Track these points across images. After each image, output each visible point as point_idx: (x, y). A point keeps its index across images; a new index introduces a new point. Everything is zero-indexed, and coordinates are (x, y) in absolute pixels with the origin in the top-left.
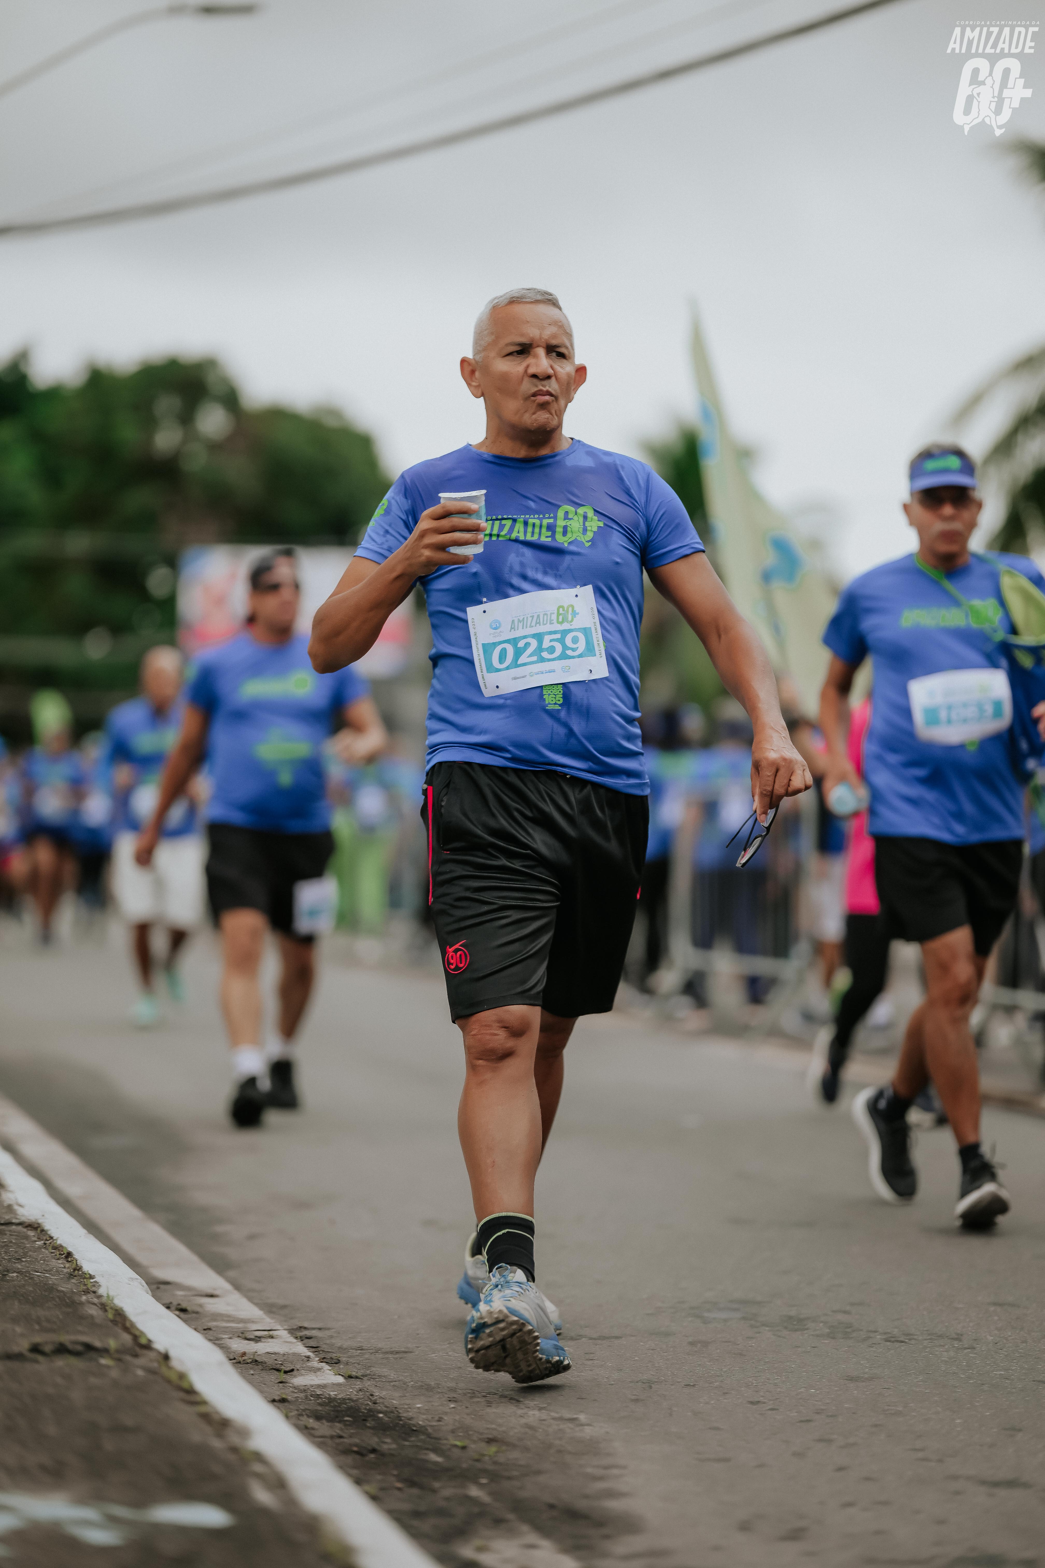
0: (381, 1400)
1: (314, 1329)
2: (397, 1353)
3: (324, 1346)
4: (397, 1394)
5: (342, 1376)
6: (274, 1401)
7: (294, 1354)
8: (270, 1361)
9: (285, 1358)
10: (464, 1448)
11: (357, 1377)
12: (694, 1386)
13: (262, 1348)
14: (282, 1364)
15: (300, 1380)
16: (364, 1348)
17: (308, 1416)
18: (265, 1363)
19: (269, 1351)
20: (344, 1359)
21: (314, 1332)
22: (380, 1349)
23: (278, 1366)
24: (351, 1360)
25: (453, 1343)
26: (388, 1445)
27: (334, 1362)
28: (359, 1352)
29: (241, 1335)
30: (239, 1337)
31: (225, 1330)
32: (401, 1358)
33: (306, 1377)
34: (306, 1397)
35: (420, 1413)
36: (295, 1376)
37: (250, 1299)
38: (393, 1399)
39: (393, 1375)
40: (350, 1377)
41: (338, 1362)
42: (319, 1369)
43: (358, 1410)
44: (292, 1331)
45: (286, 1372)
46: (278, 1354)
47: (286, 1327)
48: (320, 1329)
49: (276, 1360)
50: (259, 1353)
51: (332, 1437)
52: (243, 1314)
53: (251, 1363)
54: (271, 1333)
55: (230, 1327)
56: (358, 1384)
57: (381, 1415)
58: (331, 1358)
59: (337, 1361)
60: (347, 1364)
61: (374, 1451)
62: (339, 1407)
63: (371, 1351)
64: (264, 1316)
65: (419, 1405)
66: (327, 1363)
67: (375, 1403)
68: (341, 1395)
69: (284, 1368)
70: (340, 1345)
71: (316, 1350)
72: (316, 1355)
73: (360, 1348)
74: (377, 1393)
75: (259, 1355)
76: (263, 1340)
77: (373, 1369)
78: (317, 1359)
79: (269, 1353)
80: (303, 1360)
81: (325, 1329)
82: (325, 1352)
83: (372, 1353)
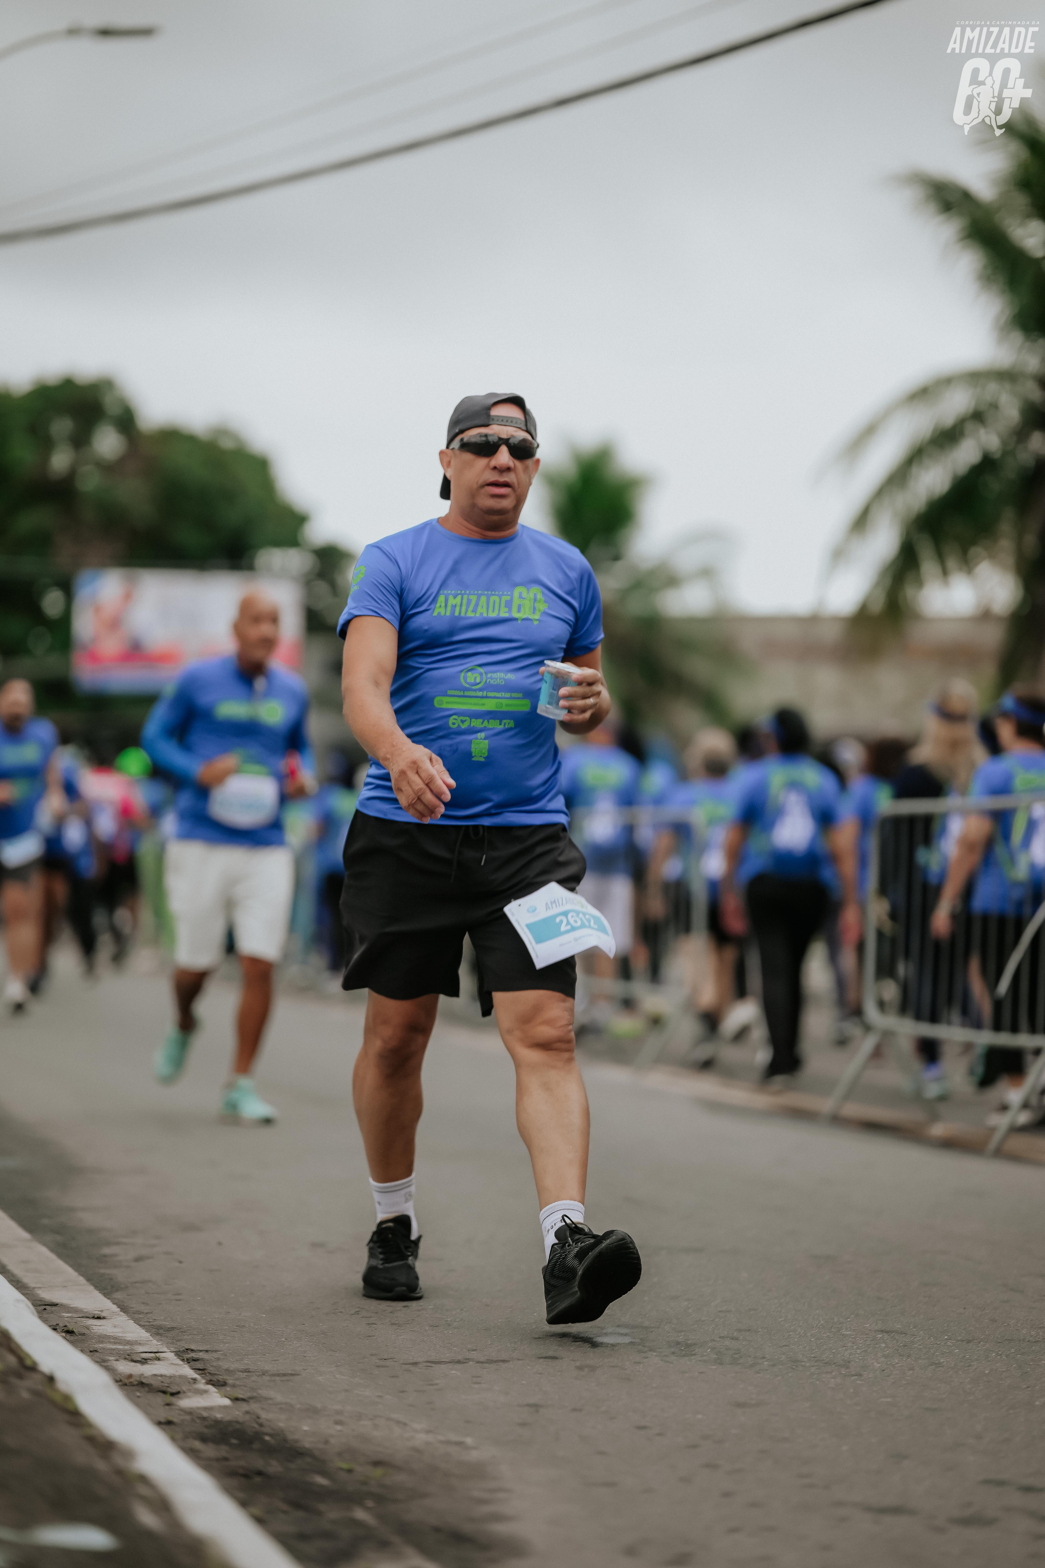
0: (268, 1423)
1: (201, 1351)
2: (284, 1375)
3: (211, 1368)
4: (283, 1417)
5: (229, 1398)
6: (159, 1424)
7: (181, 1377)
8: (155, 1383)
9: (171, 1380)
10: (350, 1471)
11: (243, 1400)
12: (581, 1410)
13: (148, 1370)
14: (168, 1387)
15: (186, 1402)
16: (251, 1370)
17: (195, 1438)
18: (152, 1385)
19: (155, 1373)
20: (230, 1382)
21: (201, 1354)
22: (267, 1371)
23: (164, 1389)
24: (237, 1383)
25: (340, 1366)
26: (274, 1467)
27: (219, 1384)
28: (246, 1374)
29: (127, 1357)
30: (125, 1359)
31: (112, 1352)
32: (288, 1381)
33: (193, 1399)
34: (193, 1420)
35: (306, 1435)
36: (181, 1399)
37: (137, 1322)
38: (280, 1422)
39: (279, 1398)
40: (237, 1399)
41: (225, 1384)
42: (206, 1392)
43: (244, 1432)
44: (178, 1354)
45: (173, 1394)
46: (165, 1376)
47: (172, 1349)
48: (207, 1351)
49: (162, 1382)
50: (145, 1375)
51: (218, 1460)
52: (130, 1337)
53: (137, 1385)
54: (157, 1355)
55: (117, 1348)
56: (245, 1407)
57: (267, 1438)
58: (218, 1381)
59: (223, 1383)
60: (234, 1386)
61: (260, 1473)
62: (226, 1429)
63: (257, 1374)
64: (151, 1338)
65: (305, 1428)
66: (213, 1385)
67: (261, 1425)
68: (228, 1418)
69: (169, 1390)
70: (226, 1366)
71: (203, 1372)
72: (203, 1377)
73: (247, 1371)
74: (264, 1415)
75: (146, 1377)
76: (149, 1362)
77: (260, 1392)
78: (204, 1381)
79: (155, 1375)
80: (189, 1383)
81: (213, 1351)
82: (212, 1374)
83: (258, 1376)
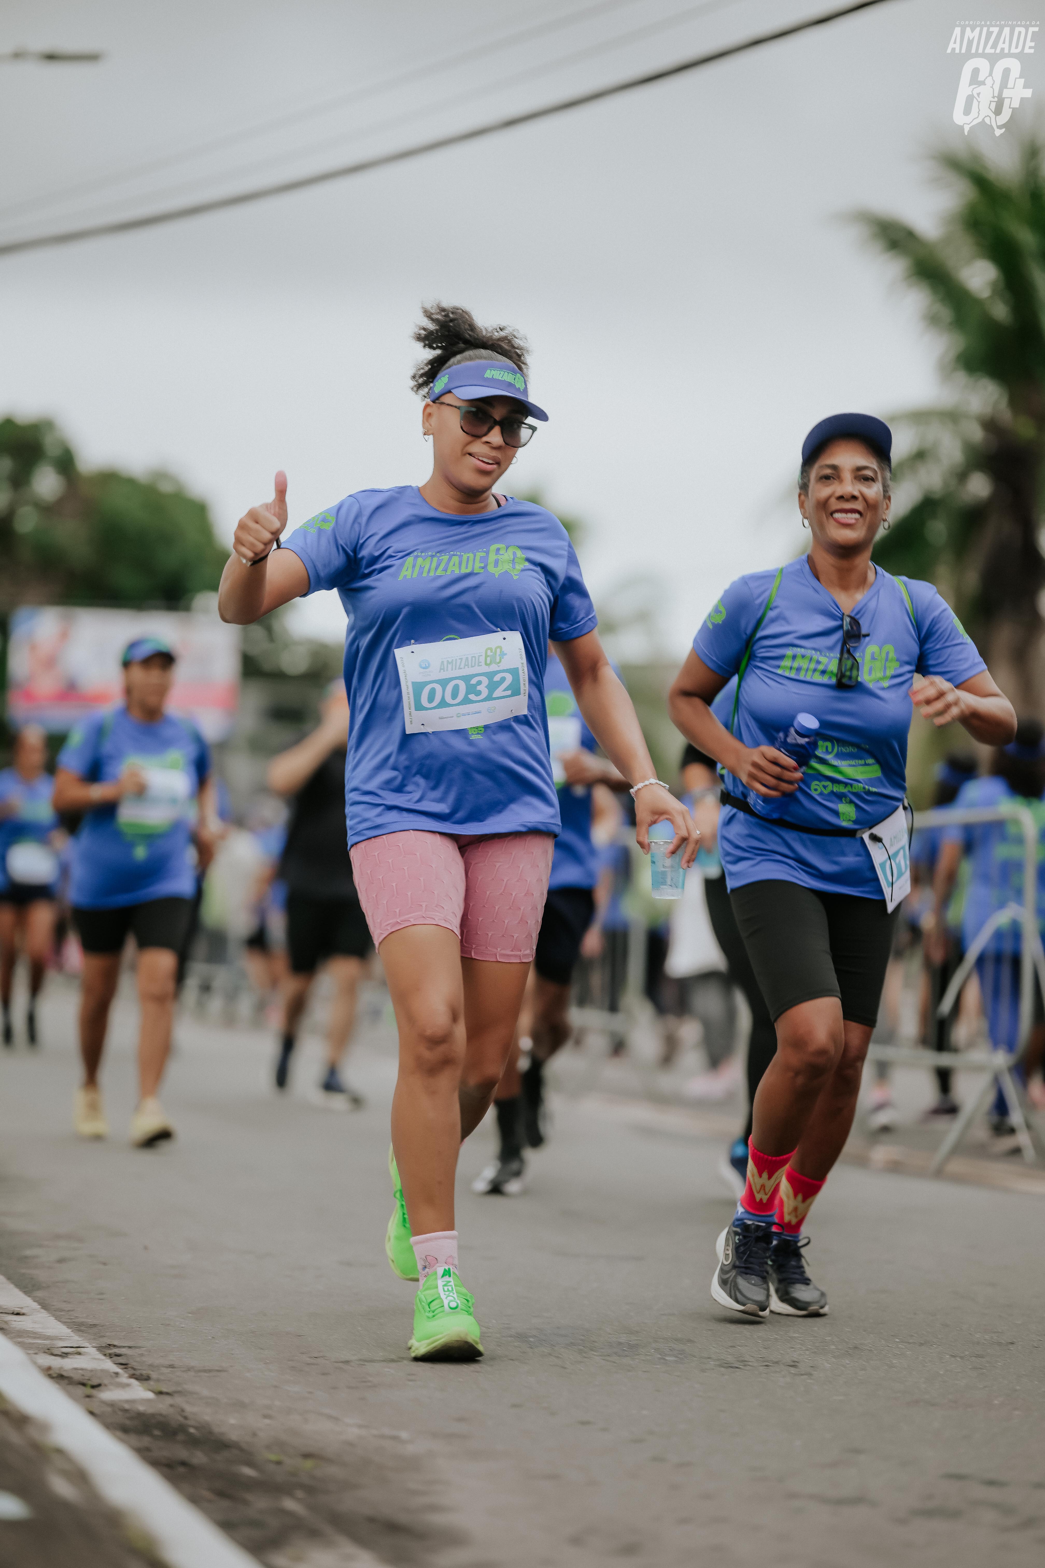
0: (192, 1416)
1: (124, 1347)
2: (210, 1371)
4: (209, 1410)
5: (153, 1391)
7: (102, 1371)
8: (77, 1376)
9: (92, 1373)
10: (279, 1463)
11: (167, 1394)
13: (68, 1364)
14: (89, 1380)
15: (108, 1395)
16: (176, 1366)
17: (116, 1429)
18: (73, 1378)
19: (75, 1367)
20: (154, 1375)
21: (123, 1350)
22: (193, 1367)
23: (86, 1381)
24: (162, 1377)
25: (268, 1363)
26: (199, 1458)
27: (143, 1378)
28: (170, 1369)
29: (48, 1351)
30: (46, 1352)
31: (35, 1346)
32: (214, 1376)
33: (115, 1392)
34: (117, 1412)
35: (233, 1428)
36: (102, 1391)
37: (59, 1319)
38: (205, 1415)
39: (205, 1392)
40: (161, 1393)
41: (148, 1378)
42: (128, 1385)
43: (167, 1424)
44: (100, 1349)
45: (93, 1387)
46: (86, 1369)
47: (94, 1345)
48: (130, 1347)
49: (83, 1375)
50: (66, 1369)
51: (140, 1450)
52: (49, 1332)
53: (57, 1377)
54: (79, 1350)
55: (40, 1343)
56: (168, 1400)
57: (192, 1430)
58: (141, 1375)
59: (146, 1378)
60: (158, 1380)
61: (184, 1464)
62: (148, 1421)
63: (182, 1369)
64: (72, 1334)
65: (232, 1421)
66: (137, 1379)
67: (186, 1418)
68: (150, 1410)
69: (90, 1383)
70: (151, 1362)
71: (125, 1366)
72: (126, 1372)
73: (172, 1366)
74: (189, 1409)
75: (67, 1371)
76: (70, 1356)
77: (185, 1386)
78: (126, 1375)
79: (75, 1369)
80: (111, 1376)
81: (136, 1347)
82: (134, 1369)
83: (184, 1371)
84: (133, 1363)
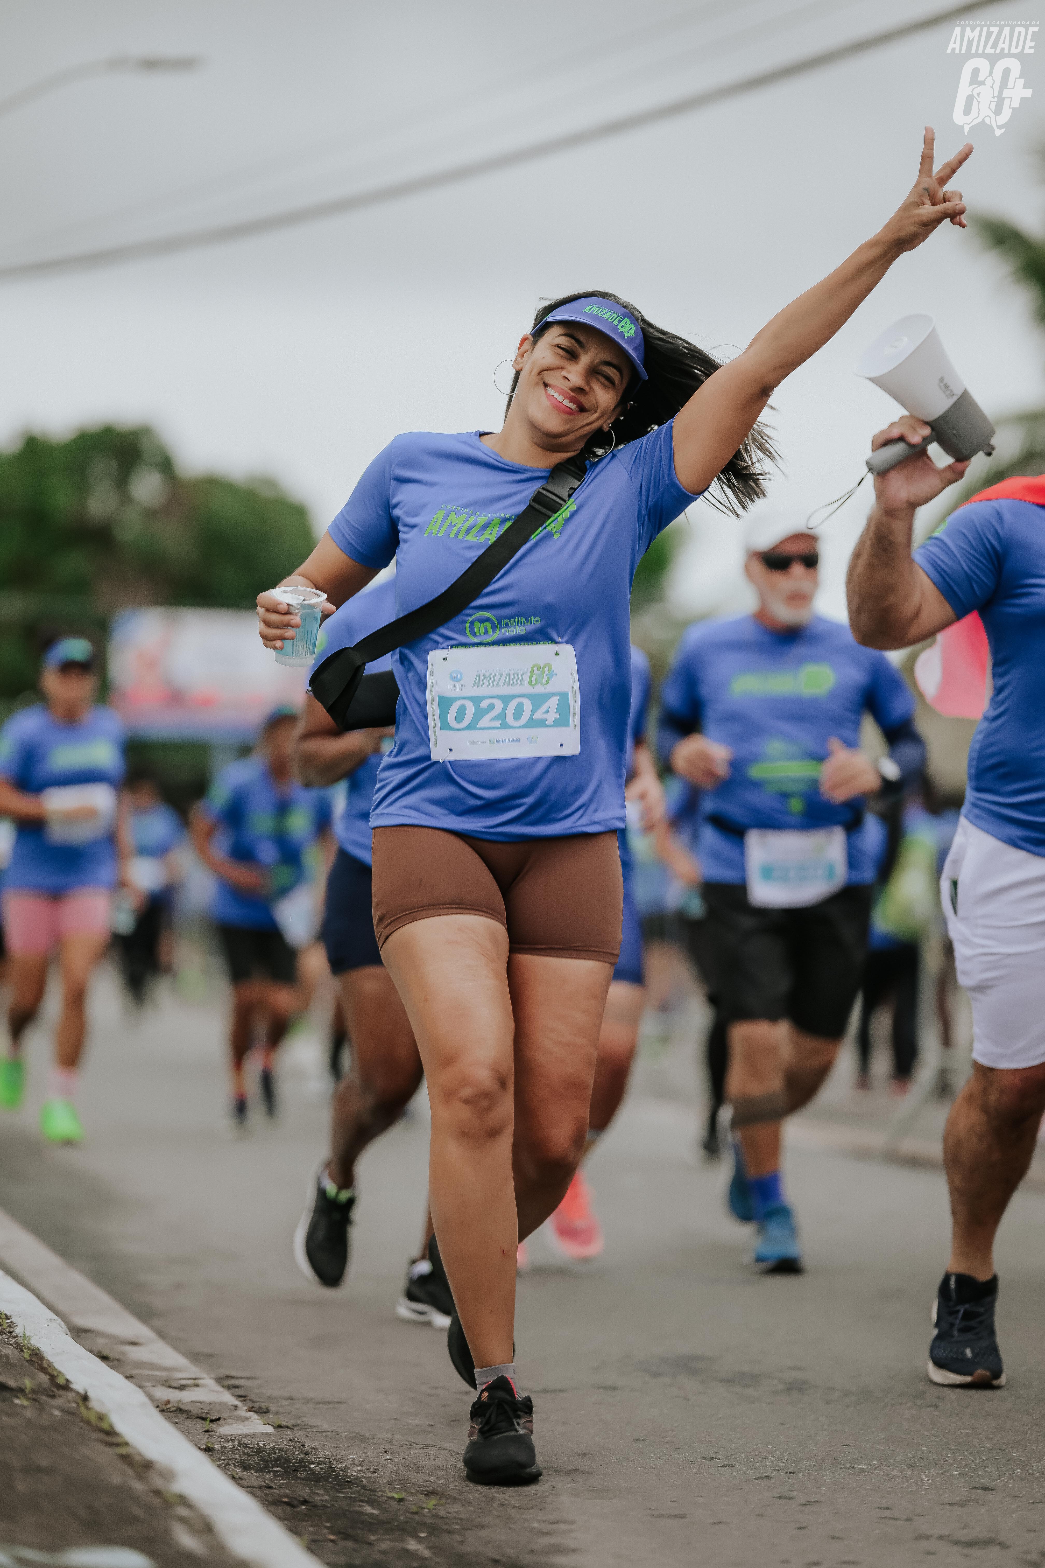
0: (313, 1451)
1: (242, 1378)
2: (329, 1403)
4: (329, 1445)
5: (272, 1425)
6: (199, 1450)
7: (221, 1403)
8: (195, 1410)
9: (211, 1406)
10: (401, 1500)
11: (287, 1427)
12: (644, 1440)
13: (186, 1397)
14: (208, 1413)
15: (226, 1429)
16: (295, 1398)
17: (235, 1466)
18: (190, 1412)
19: (194, 1399)
20: (273, 1408)
21: (242, 1381)
22: (312, 1399)
23: (204, 1415)
24: (281, 1410)
26: (320, 1496)
27: (262, 1411)
28: (289, 1401)
29: (165, 1383)
30: (163, 1385)
31: (148, 1378)
32: (334, 1408)
33: (234, 1426)
34: (234, 1447)
35: (354, 1464)
36: (222, 1426)
37: (175, 1347)
38: (326, 1450)
39: (325, 1426)
40: (280, 1427)
41: (267, 1411)
42: (248, 1419)
43: (288, 1460)
44: (219, 1380)
45: (212, 1421)
46: (204, 1402)
47: (213, 1376)
48: (248, 1378)
49: (201, 1408)
50: (184, 1402)
51: (264, 1487)
52: (166, 1363)
53: (175, 1411)
54: (197, 1382)
55: (156, 1374)
56: (288, 1434)
57: (313, 1466)
58: (260, 1408)
59: (265, 1411)
60: (277, 1413)
61: (305, 1502)
62: (269, 1457)
63: (302, 1401)
64: (189, 1365)
65: (353, 1456)
66: (255, 1412)
67: (306, 1453)
68: (270, 1445)
69: (210, 1417)
70: (269, 1394)
71: (244, 1399)
72: (245, 1405)
73: (290, 1398)
74: (309, 1443)
75: (183, 1404)
76: (188, 1388)
77: (305, 1419)
78: (245, 1408)
79: (194, 1402)
80: (230, 1409)
81: (254, 1378)
82: (253, 1402)
83: (303, 1403)
84: (251, 1396)
